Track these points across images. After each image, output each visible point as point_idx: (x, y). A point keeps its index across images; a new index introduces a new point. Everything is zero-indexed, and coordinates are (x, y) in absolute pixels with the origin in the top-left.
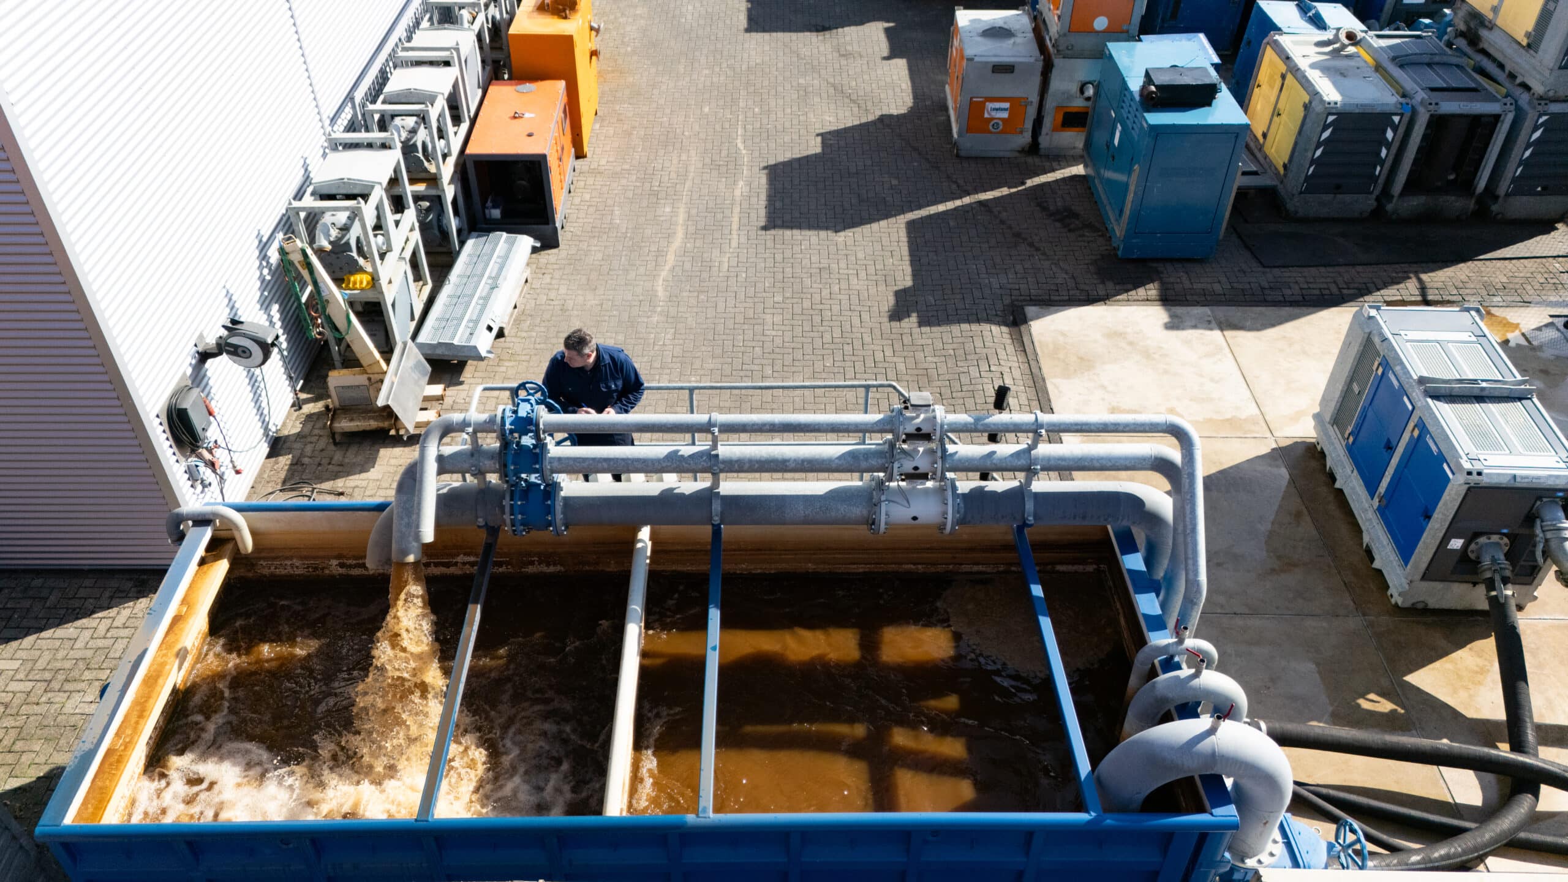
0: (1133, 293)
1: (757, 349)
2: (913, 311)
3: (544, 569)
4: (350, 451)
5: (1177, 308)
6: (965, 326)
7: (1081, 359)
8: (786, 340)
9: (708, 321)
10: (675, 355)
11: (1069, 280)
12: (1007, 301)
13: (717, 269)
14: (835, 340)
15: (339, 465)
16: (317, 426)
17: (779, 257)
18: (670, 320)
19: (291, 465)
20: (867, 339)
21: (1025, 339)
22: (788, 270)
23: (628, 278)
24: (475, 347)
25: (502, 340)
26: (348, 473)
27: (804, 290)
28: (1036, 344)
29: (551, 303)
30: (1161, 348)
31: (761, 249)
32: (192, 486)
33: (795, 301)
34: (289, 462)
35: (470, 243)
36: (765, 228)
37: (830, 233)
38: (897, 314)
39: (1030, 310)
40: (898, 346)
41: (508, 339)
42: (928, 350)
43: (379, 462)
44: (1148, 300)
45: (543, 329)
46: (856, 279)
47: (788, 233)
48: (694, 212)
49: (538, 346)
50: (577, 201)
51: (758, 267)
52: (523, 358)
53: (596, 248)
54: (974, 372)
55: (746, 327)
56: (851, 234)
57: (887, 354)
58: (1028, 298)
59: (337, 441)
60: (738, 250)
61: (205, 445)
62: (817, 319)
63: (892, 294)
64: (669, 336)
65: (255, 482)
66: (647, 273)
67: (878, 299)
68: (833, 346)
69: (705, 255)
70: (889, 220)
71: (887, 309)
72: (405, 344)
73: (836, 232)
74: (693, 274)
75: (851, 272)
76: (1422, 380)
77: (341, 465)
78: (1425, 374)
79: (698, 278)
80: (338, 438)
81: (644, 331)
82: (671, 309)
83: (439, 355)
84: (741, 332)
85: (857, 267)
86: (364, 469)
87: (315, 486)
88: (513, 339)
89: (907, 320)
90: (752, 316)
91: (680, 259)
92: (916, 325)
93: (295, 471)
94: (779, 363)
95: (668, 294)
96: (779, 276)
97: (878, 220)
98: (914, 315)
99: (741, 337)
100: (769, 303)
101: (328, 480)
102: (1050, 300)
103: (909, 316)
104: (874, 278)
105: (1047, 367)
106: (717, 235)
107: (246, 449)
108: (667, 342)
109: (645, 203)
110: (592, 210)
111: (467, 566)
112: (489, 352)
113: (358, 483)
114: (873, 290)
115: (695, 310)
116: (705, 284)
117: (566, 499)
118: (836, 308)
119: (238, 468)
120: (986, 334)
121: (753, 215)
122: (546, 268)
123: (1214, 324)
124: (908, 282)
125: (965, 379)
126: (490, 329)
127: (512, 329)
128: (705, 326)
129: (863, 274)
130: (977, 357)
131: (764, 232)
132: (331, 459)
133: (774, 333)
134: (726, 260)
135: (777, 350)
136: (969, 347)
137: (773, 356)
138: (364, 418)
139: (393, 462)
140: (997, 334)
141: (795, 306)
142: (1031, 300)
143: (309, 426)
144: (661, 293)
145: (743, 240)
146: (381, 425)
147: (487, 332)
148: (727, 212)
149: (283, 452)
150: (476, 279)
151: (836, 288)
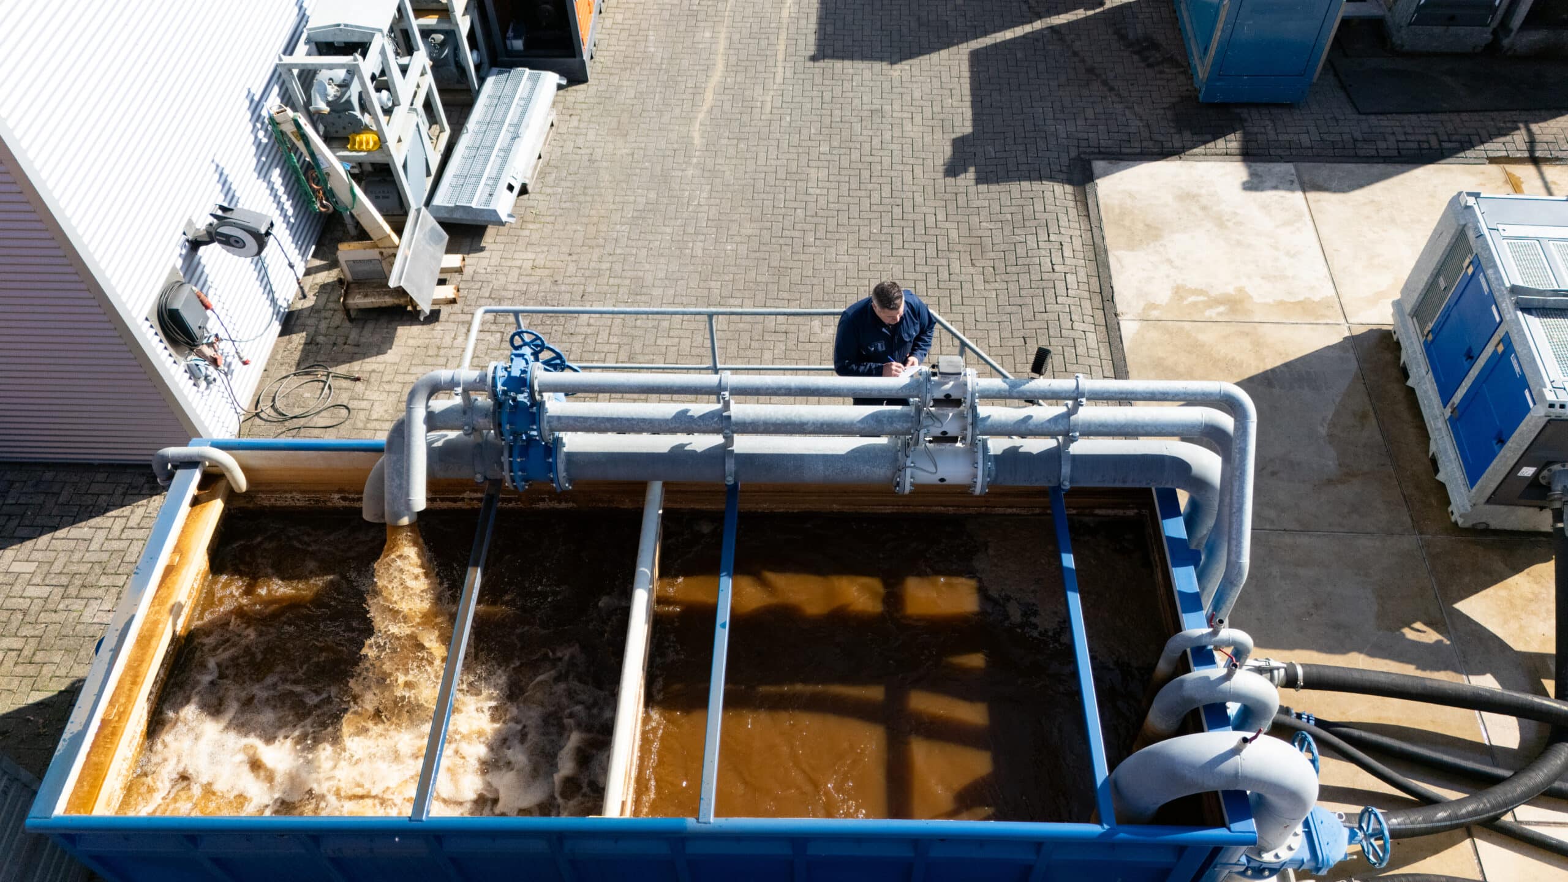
0: (1211, 145)
1: (799, 211)
2: (972, 166)
3: (556, 505)
4: (366, 329)
5: (1258, 164)
6: (1025, 185)
7: (1147, 225)
8: (831, 200)
9: (747, 176)
10: (711, 217)
11: (1142, 129)
12: (1073, 154)
13: (759, 110)
14: (885, 201)
15: (355, 345)
16: (332, 298)
17: (827, 96)
18: (706, 174)
19: (305, 344)
20: (919, 199)
21: (1090, 202)
22: (837, 113)
23: (663, 121)
24: (495, 211)
25: (525, 197)
26: (365, 355)
27: (854, 138)
28: (1101, 207)
29: (579, 151)
30: (1235, 214)
31: (808, 85)
32: (195, 385)
33: (843, 151)
34: (303, 341)
35: (490, 81)
36: (814, 58)
37: (885, 65)
38: (953, 169)
39: (1098, 165)
40: (951, 208)
41: (532, 196)
42: (984, 213)
43: (396, 342)
44: (1227, 154)
45: (569, 184)
46: (910, 125)
47: (839, 64)
48: (736, 37)
49: (564, 205)
50: (608, 23)
51: (804, 109)
52: (549, 219)
53: (628, 83)
54: (1031, 242)
55: (788, 183)
56: (908, 67)
57: (939, 218)
58: (1097, 150)
59: (353, 316)
60: (783, 87)
61: (205, 341)
62: (866, 174)
63: (949, 143)
64: (705, 195)
65: (268, 364)
66: (684, 114)
67: (934, 149)
68: (881, 208)
69: (747, 93)
70: (951, 49)
71: (942, 162)
72: (418, 211)
73: (892, 64)
74: (733, 117)
75: (905, 115)
76: (1514, 290)
77: (357, 345)
78: (1520, 283)
79: (738, 122)
80: (353, 314)
81: (677, 187)
82: (708, 160)
83: (457, 219)
84: (782, 189)
85: (913, 109)
86: (381, 352)
87: (330, 370)
88: (538, 197)
89: (963, 176)
90: (794, 170)
91: (719, 97)
92: (973, 182)
93: (309, 351)
94: (821, 228)
95: (704, 140)
96: (827, 120)
97: (939, 49)
98: (972, 169)
99: (782, 196)
100: (814, 155)
101: (344, 362)
102: (1121, 153)
103: (966, 171)
104: (930, 123)
105: (1111, 234)
106: (760, 67)
107: (252, 338)
108: (703, 202)
109: (682, 28)
110: (624, 35)
111: (475, 502)
112: (510, 216)
113: (375, 366)
114: (928, 139)
115: (734, 161)
116: (747, 129)
117: (569, 455)
118: (887, 161)
119: (245, 359)
120: (1049, 195)
121: (801, 43)
122: (574, 108)
123: (1296, 185)
124: (968, 129)
125: (1021, 251)
126: (511, 188)
127: (536, 183)
128: (744, 182)
129: (918, 119)
130: (1035, 223)
131: (812, 63)
132: (347, 338)
133: (818, 191)
134: (769, 99)
135: (821, 213)
136: (1028, 211)
137: (815, 220)
138: (379, 294)
139: (411, 342)
140: (1060, 193)
141: (842, 157)
142: (1100, 153)
143: (324, 297)
144: (697, 140)
145: (789, 73)
146: (396, 301)
147: (508, 192)
148: (773, 38)
149: (296, 329)
150: (496, 126)
151: (887, 136)
